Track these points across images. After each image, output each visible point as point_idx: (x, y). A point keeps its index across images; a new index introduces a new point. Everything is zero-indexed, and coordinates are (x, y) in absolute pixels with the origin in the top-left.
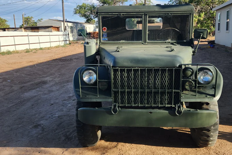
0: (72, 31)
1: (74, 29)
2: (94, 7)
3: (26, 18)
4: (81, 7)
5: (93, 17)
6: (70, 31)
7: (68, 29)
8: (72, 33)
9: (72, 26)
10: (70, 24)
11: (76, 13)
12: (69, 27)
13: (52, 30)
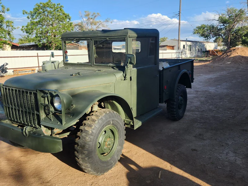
0: (190, 49)
1: (193, 47)
2: (213, 27)
3: (162, 39)
4: (199, 28)
5: (212, 36)
6: (189, 49)
7: (187, 47)
8: (190, 51)
9: (191, 44)
10: (189, 43)
11: (194, 33)
12: (188, 46)
13: (167, 48)
